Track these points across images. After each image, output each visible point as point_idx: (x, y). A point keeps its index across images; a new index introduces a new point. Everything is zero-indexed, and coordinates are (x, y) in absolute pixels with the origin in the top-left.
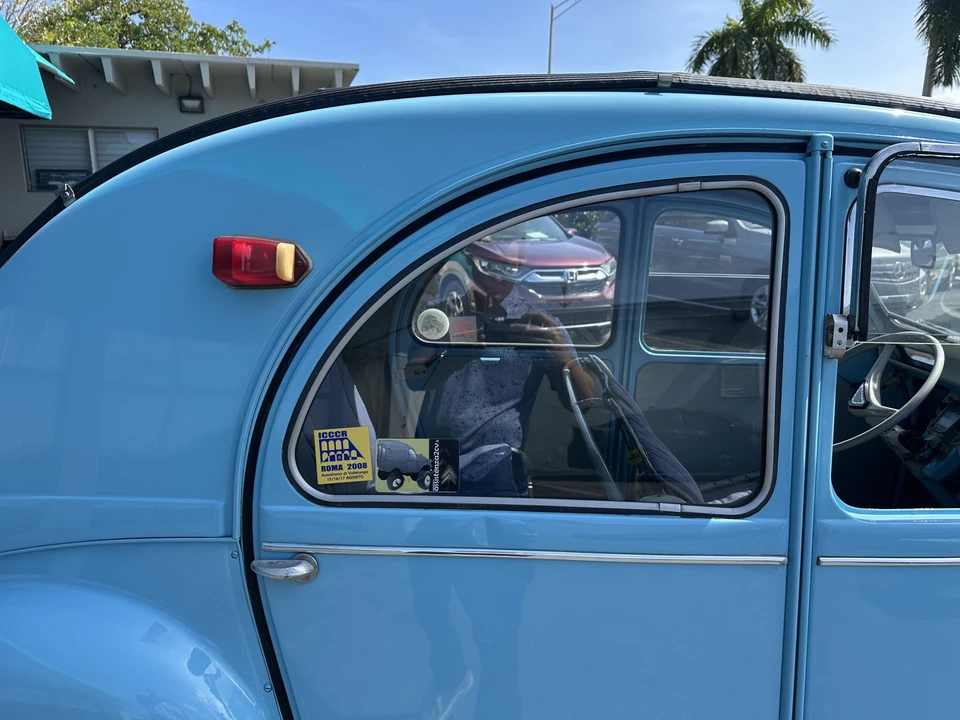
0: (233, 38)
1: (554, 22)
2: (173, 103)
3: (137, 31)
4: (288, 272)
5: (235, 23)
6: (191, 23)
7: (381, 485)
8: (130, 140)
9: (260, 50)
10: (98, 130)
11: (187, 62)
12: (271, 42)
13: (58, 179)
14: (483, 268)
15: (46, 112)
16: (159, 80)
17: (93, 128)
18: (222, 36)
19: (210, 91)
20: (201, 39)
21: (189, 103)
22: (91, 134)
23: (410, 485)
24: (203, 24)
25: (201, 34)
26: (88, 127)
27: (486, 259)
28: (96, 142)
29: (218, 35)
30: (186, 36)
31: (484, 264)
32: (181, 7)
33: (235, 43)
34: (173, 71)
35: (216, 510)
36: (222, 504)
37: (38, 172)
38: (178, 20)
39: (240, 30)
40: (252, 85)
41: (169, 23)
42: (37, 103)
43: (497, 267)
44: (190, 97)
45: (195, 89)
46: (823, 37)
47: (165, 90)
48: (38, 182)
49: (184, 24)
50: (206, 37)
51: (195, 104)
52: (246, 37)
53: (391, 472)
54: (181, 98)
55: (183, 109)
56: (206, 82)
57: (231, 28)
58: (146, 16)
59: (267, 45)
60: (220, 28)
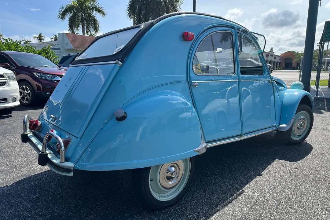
46: (103, 14)
53: (203, 71)
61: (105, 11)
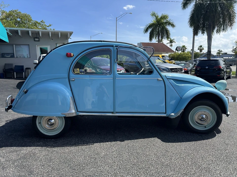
0: (42, 24)
1: (117, 21)
2: (33, 39)
3: (19, 22)
4: (72, 56)
5: (43, 20)
6: (32, 21)
7: (80, 73)
8: (22, 47)
9: (49, 26)
10: (16, 45)
11: (36, 31)
12: (51, 25)
13: (7, 55)
14: (99, 71)
15: (7, 41)
16: (30, 35)
17: (15, 44)
18: (39, 24)
19: (41, 37)
20: (34, 24)
21: (36, 39)
22: (14, 46)
23: (83, 73)
24: (35, 21)
25: (34, 23)
26: (14, 44)
27: (99, 69)
28: (15, 47)
29: (39, 23)
30: (31, 23)
31: (99, 70)
32: (30, 17)
33: (43, 25)
34: (33, 33)
35: (66, 76)
36: (67, 75)
37: (2, 54)
38: (29, 20)
39: (44, 22)
40: (50, 36)
41: (27, 20)
42: (6, 39)
43: (102, 71)
44: (36, 38)
45: (38, 36)
46: (173, 26)
47: (31, 37)
48: (2, 56)
49: (30, 21)
50: (35, 24)
51: (38, 39)
52: (45, 24)
53: (81, 72)
54: (34, 38)
55: (35, 40)
56: (41, 35)
57: (42, 22)
58: (22, 19)
59: (50, 25)
60: (39, 21)
61: (175, 24)
